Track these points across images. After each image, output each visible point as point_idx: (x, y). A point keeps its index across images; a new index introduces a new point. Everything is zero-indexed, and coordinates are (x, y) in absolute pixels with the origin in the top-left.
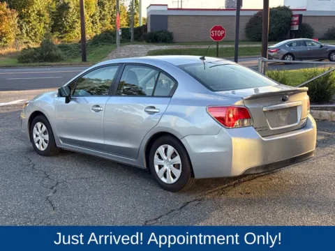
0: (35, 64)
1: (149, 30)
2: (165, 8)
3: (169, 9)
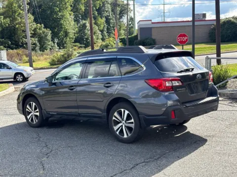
1: (139, 38)
2: (150, 22)
3: (152, 23)
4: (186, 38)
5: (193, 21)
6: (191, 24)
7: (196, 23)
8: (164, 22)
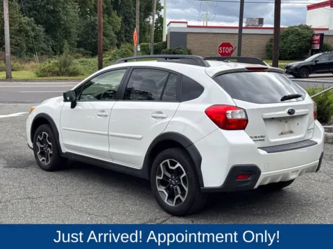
0: (52, 78)
1: (168, 47)
2: (185, 25)
3: (189, 27)
4: (230, 50)
5: (241, 28)
6: (237, 31)
7: (244, 31)
8: (206, 27)
